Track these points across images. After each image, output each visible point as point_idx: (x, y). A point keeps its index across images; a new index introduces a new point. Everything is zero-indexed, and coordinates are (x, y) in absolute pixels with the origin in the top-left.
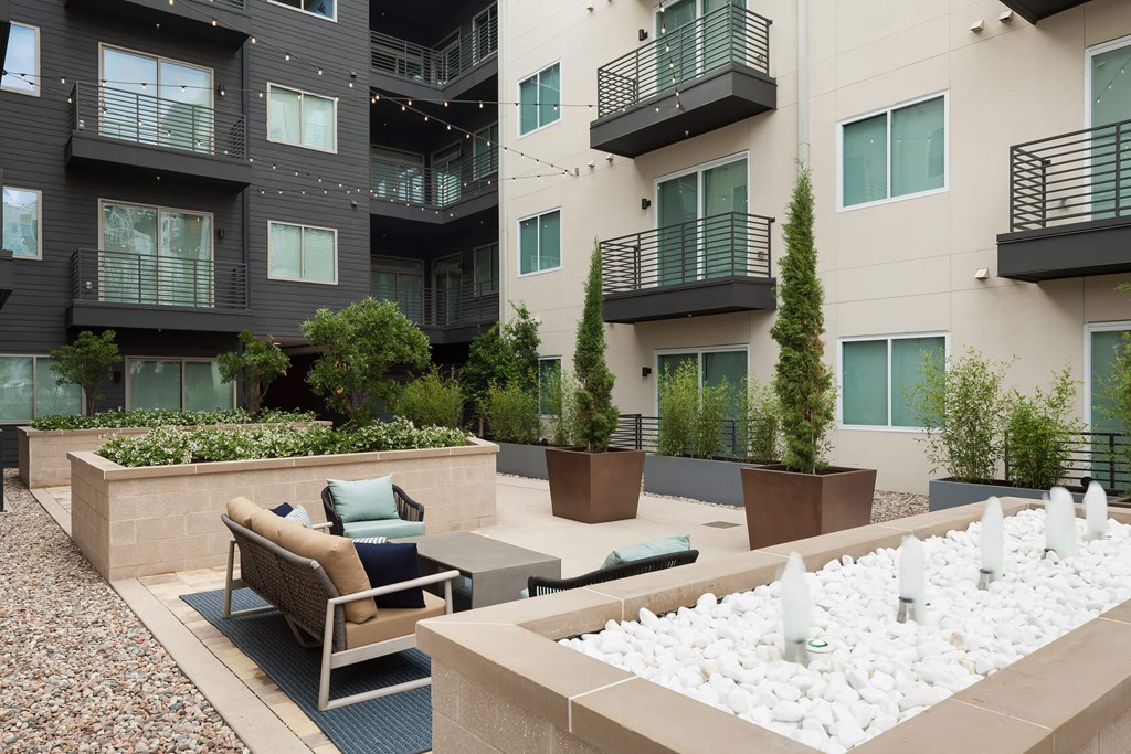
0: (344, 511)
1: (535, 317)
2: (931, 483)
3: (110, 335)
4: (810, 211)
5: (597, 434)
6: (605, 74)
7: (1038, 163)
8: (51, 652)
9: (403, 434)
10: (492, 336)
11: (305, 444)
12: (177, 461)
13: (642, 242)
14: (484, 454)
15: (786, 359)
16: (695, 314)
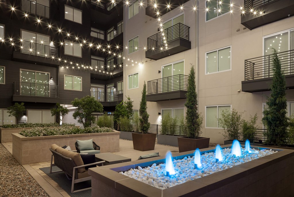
0: (80, 148)
1: (132, 100)
2: (225, 141)
3: (23, 104)
4: (194, 75)
5: (145, 129)
6: (149, 39)
7: (252, 64)
8: (7, 181)
9: (96, 129)
10: (121, 104)
11: (71, 131)
12: (39, 136)
13: (158, 81)
14: (116, 134)
15: (188, 111)
16: (171, 99)
